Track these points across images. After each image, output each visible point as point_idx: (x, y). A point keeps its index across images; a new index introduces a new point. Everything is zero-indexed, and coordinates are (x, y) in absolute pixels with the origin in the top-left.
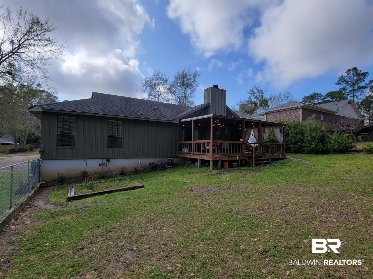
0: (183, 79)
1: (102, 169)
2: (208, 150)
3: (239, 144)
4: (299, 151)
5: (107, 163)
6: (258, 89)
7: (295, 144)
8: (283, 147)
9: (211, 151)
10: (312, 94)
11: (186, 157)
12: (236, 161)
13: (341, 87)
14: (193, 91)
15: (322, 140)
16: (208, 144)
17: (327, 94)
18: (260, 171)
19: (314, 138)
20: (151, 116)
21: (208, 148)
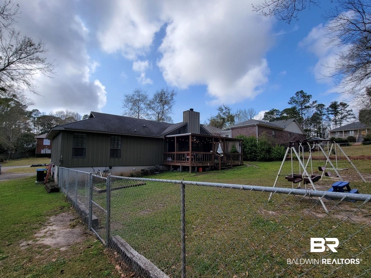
0: (161, 97)
1: (106, 175)
2: (188, 159)
3: (210, 154)
4: (253, 159)
5: (110, 170)
6: (225, 106)
7: (250, 153)
8: (242, 157)
9: (190, 160)
10: (271, 110)
11: (170, 164)
12: (208, 167)
13: (292, 106)
14: (170, 108)
15: (269, 151)
16: (188, 155)
17: (284, 110)
18: (224, 173)
19: (263, 150)
20: (143, 133)
21: (188, 157)
